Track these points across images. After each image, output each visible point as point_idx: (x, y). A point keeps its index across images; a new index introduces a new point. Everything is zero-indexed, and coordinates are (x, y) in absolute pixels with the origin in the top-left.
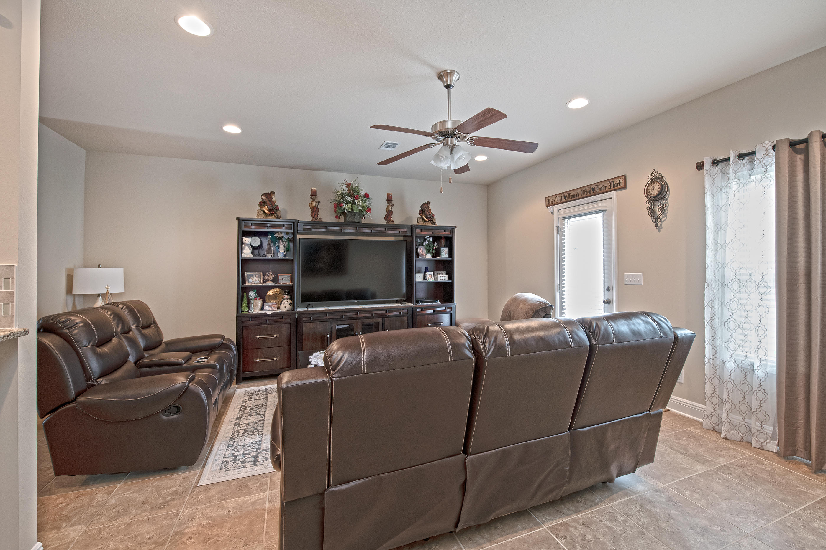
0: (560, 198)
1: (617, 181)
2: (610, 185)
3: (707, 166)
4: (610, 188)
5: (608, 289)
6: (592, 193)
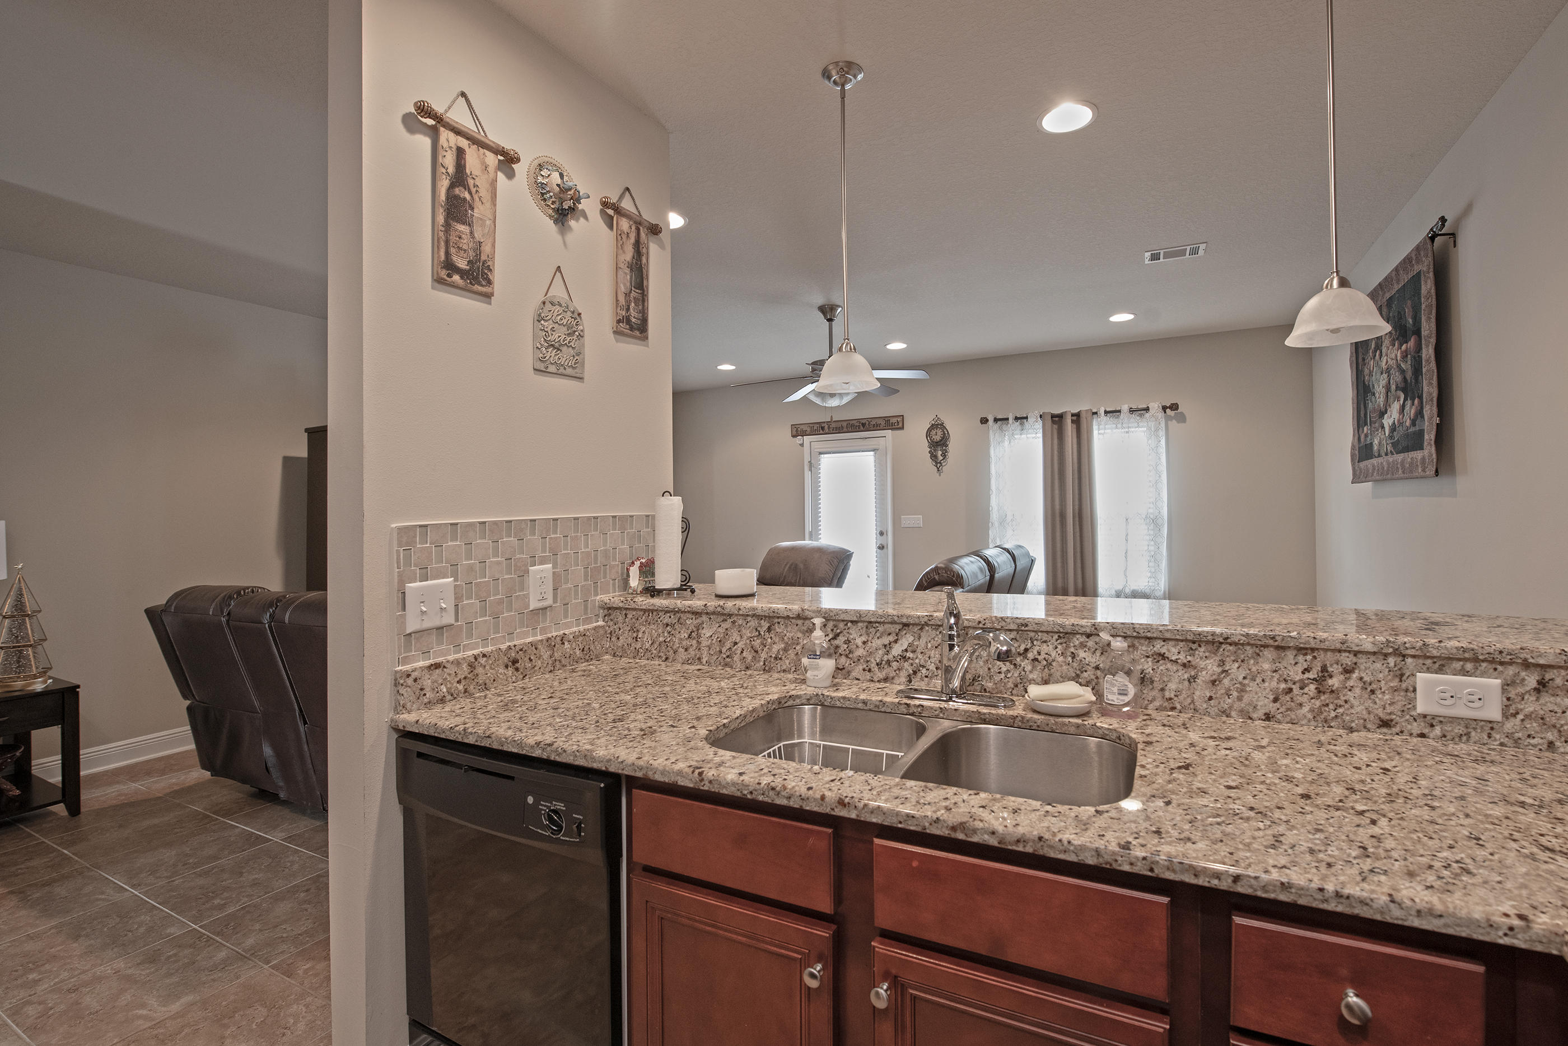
0: (815, 428)
1: (894, 420)
2: (885, 423)
3: (991, 422)
4: (886, 426)
5: (881, 534)
6: (862, 428)
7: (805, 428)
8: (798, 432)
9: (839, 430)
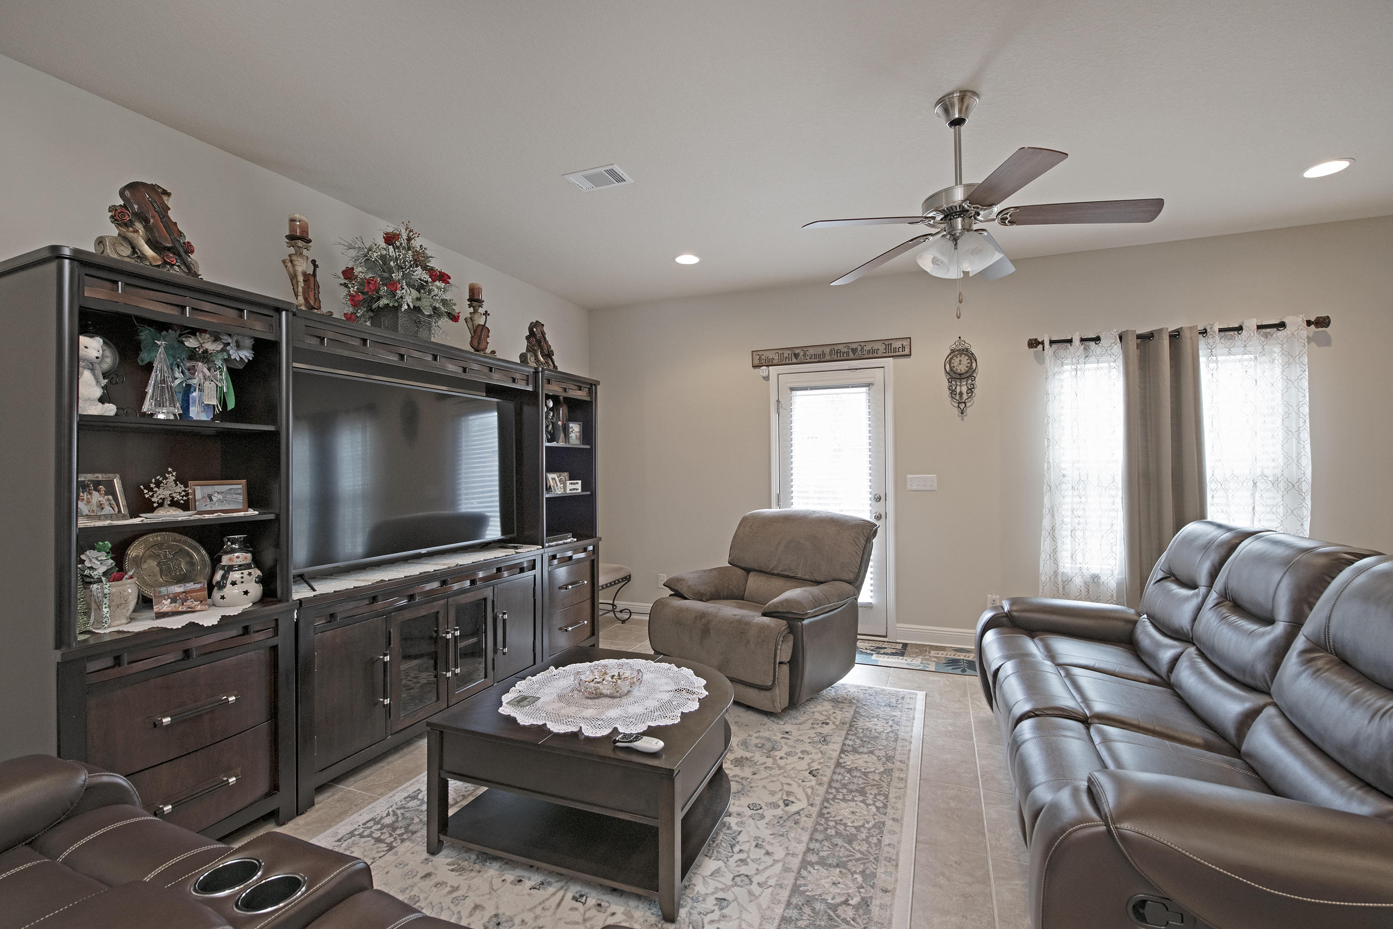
0: (786, 355)
1: (897, 344)
2: (886, 349)
3: (1045, 345)
4: (885, 353)
5: (878, 499)
6: (851, 355)
7: (771, 355)
8: (761, 361)
9: (820, 358)
